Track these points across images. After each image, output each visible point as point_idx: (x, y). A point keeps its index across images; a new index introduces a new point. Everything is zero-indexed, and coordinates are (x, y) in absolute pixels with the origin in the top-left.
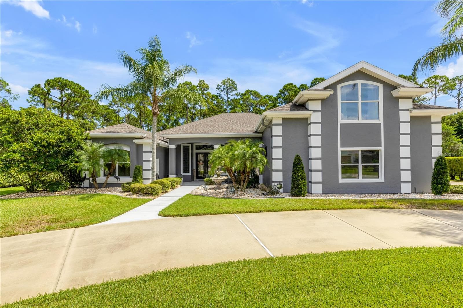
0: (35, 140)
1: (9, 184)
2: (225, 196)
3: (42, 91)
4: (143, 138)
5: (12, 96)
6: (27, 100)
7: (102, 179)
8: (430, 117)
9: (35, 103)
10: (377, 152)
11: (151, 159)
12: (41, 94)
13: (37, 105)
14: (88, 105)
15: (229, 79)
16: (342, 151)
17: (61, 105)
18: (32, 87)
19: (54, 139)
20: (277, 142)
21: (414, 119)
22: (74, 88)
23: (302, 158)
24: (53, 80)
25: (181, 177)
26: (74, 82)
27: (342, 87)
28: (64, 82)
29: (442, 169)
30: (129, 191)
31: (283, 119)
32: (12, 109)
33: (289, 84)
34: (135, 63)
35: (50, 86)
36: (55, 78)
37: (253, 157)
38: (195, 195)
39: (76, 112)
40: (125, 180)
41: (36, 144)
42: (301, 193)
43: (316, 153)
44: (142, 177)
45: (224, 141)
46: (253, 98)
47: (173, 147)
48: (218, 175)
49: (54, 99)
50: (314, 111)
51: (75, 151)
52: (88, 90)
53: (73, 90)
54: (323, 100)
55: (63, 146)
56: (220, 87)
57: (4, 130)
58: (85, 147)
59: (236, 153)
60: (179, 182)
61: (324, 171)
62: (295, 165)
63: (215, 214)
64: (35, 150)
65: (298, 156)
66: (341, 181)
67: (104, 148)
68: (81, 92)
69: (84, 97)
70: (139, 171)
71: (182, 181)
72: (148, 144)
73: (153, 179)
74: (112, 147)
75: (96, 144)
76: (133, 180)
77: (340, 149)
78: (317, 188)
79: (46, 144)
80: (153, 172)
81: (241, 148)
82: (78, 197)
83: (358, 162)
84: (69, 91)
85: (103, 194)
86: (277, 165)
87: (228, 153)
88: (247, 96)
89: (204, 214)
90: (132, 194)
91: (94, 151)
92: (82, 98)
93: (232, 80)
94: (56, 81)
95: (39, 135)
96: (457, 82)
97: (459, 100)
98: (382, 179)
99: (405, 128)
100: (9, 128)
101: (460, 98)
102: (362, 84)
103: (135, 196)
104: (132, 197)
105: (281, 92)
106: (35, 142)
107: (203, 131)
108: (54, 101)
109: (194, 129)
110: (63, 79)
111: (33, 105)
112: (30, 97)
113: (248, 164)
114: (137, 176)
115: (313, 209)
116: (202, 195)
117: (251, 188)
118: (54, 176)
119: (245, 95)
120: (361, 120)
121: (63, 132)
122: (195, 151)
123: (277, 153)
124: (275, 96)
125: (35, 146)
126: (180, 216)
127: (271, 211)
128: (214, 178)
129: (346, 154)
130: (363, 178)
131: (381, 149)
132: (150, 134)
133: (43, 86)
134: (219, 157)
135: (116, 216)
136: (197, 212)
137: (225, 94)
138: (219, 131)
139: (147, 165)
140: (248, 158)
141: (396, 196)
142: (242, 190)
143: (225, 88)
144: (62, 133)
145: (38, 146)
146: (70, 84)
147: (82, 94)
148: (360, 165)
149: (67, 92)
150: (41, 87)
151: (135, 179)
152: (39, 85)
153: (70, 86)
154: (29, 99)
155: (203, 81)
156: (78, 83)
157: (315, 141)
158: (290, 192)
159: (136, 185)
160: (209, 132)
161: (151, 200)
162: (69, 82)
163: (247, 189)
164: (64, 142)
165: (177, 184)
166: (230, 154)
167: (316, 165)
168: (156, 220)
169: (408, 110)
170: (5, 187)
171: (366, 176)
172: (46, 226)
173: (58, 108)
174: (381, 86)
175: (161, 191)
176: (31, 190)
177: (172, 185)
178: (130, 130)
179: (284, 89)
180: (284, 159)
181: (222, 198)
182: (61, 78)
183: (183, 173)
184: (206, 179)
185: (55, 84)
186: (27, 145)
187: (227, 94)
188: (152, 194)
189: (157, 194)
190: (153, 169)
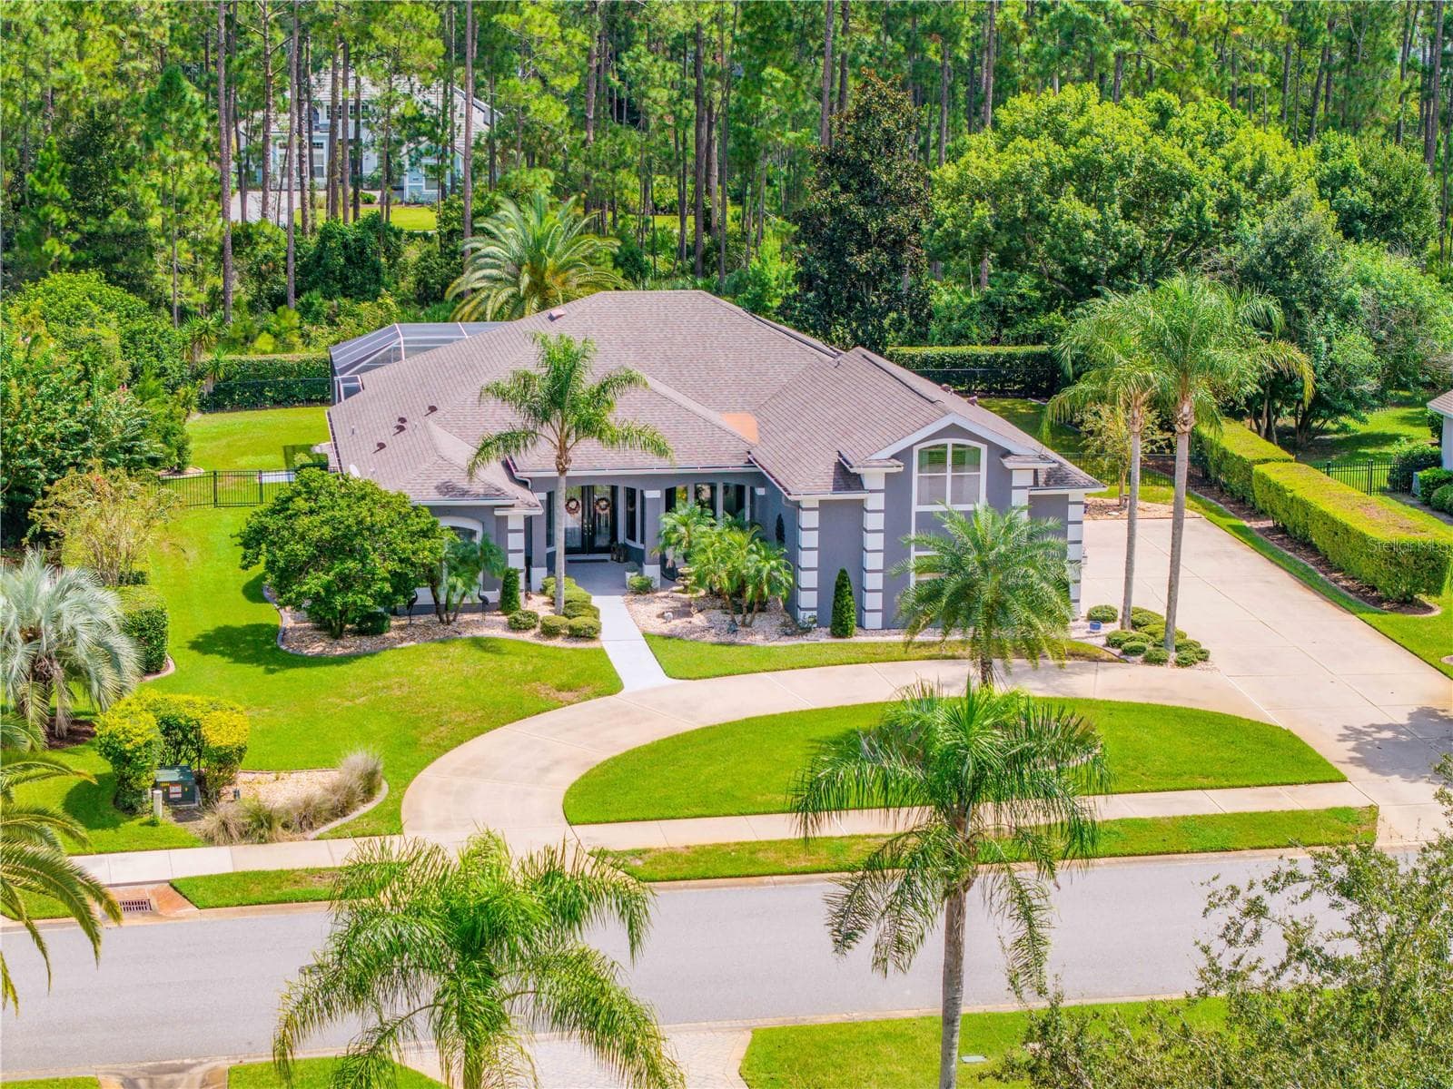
2: (722, 639)
4: (512, 506)
8: (1067, 496)
16: (917, 558)
20: (809, 539)
21: (1036, 503)
23: (851, 575)
27: (920, 451)
31: (822, 502)
42: (847, 632)
43: (874, 561)
47: (540, 497)
50: (873, 491)
54: (888, 476)
61: (886, 590)
62: (838, 587)
63: (739, 674)
72: (517, 515)
76: (502, 598)
77: (914, 554)
78: (874, 620)
86: (809, 579)
102: (954, 445)
115: (857, 663)
120: (950, 506)
123: (809, 559)
126: (700, 678)
127: (805, 667)
157: (874, 541)
158: (830, 623)
161: (603, 650)
167: (874, 581)
169: (1025, 488)
174: (984, 448)
180: (821, 569)
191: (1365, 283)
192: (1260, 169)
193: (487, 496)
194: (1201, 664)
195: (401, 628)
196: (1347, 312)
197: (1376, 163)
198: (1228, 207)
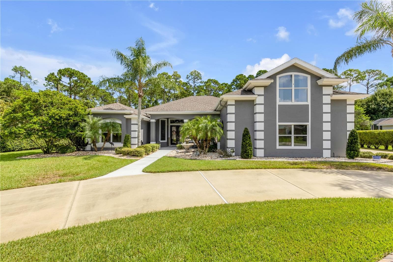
0: (50, 115)
1: (30, 147)
2: (192, 158)
3: (55, 78)
4: (131, 114)
5: (32, 81)
6: (44, 85)
7: (100, 144)
8: (345, 100)
9: (50, 87)
10: (306, 126)
11: (137, 130)
12: (55, 80)
13: (51, 88)
14: (90, 89)
15: (196, 71)
16: (279, 125)
17: (70, 88)
18: (48, 75)
19: (64, 114)
20: (231, 118)
21: (333, 102)
22: (80, 76)
23: (250, 130)
24: (64, 70)
25: (159, 144)
26: (80, 71)
27: (279, 77)
28: (72, 71)
29: (355, 139)
30: (121, 154)
31: (236, 101)
32: (33, 91)
33: (240, 75)
34: (125, 58)
35: (62, 74)
36: (65, 68)
37: (213, 129)
38: (170, 157)
39: (81, 94)
40: (118, 145)
41: (50, 118)
42: (249, 157)
43: (260, 126)
44: (130, 143)
45: (191, 117)
46: (214, 85)
47: (153, 121)
48: (187, 142)
49: (64, 84)
50: (259, 95)
51: (80, 123)
52: (90, 77)
53: (79, 77)
54: (265, 87)
55: (71, 119)
56: (189, 76)
57: (26, 107)
58: (88, 120)
59: (200, 126)
60: (158, 147)
61: (265, 140)
62: (244, 136)
63: (185, 171)
64: (50, 122)
65: (246, 129)
66: (278, 147)
67: (102, 121)
68: (85, 79)
69: (87, 83)
70: (128, 139)
71: (160, 146)
72: (134, 118)
73: (138, 144)
74: (108, 121)
75: (96, 118)
76: (123, 145)
77: (278, 124)
78: (260, 153)
79: (58, 118)
80: (138, 140)
81: (204, 122)
82: (82, 157)
83: (291, 134)
84: (76, 78)
85: (101, 156)
86: (231, 135)
87: (194, 126)
88: (209, 83)
89: (176, 171)
90: (123, 156)
91: (94, 123)
92: (85, 83)
93: (197, 72)
94: (66, 70)
95: (53, 111)
96: (366, 74)
97: (368, 88)
98: (309, 147)
99: (327, 108)
100: (31, 105)
101: (369, 86)
102: (295, 75)
103: (125, 157)
104: (122, 158)
105: (234, 81)
106: (51, 116)
107: (176, 109)
108: (65, 85)
109: (169, 108)
110: (71, 69)
111: (48, 88)
112: (46, 83)
113: (209, 134)
114: (127, 142)
115: (257, 168)
116: (175, 157)
117: (211, 152)
118: (64, 142)
119: (207, 82)
120: (294, 102)
121: (71, 109)
122: (170, 124)
123: (231, 126)
124: (229, 83)
125: (51, 119)
126: (158, 172)
127: (226, 169)
128: (184, 144)
129: (282, 128)
130: (295, 145)
131: (309, 124)
132: (137, 111)
133: (56, 74)
134: (188, 129)
135: (111, 172)
136: (171, 169)
137: (193, 82)
138: (188, 110)
139: (134, 134)
140: (209, 129)
141: (319, 159)
142: (204, 154)
143: (193, 77)
145: (52, 119)
146: (76, 73)
147: (85, 81)
148: (293, 136)
149: (74, 79)
150: (55, 75)
151: (125, 145)
152: (53, 73)
153: (77, 74)
154: (46, 84)
155: (177, 72)
156: (82, 72)
157: (260, 118)
158: (240, 155)
159: (126, 149)
160: (181, 110)
161: (137, 160)
162: (76, 71)
163: (208, 153)
164: (72, 116)
165: (156, 148)
166: (196, 127)
167: (260, 135)
168: (140, 175)
169: (329, 95)
170: (27, 150)
171: (297, 144)
172: (58, 179)
173: (68, 91)
174: (309, 77)
175: (145, 154)
176: (47, 152)
177: (152, 149)
178: (121, 108)
179: (236, 79)
180: (236, 131)
181: (189, 159)
182: (69, 68)
183: (161, 140)
184: (178, 145)
185: (65, 73)
186: (44, 118)
187: (194, 82)
188: (137, 156)
189: (141, 156)
190: (138, 137)
193: (121, 110)
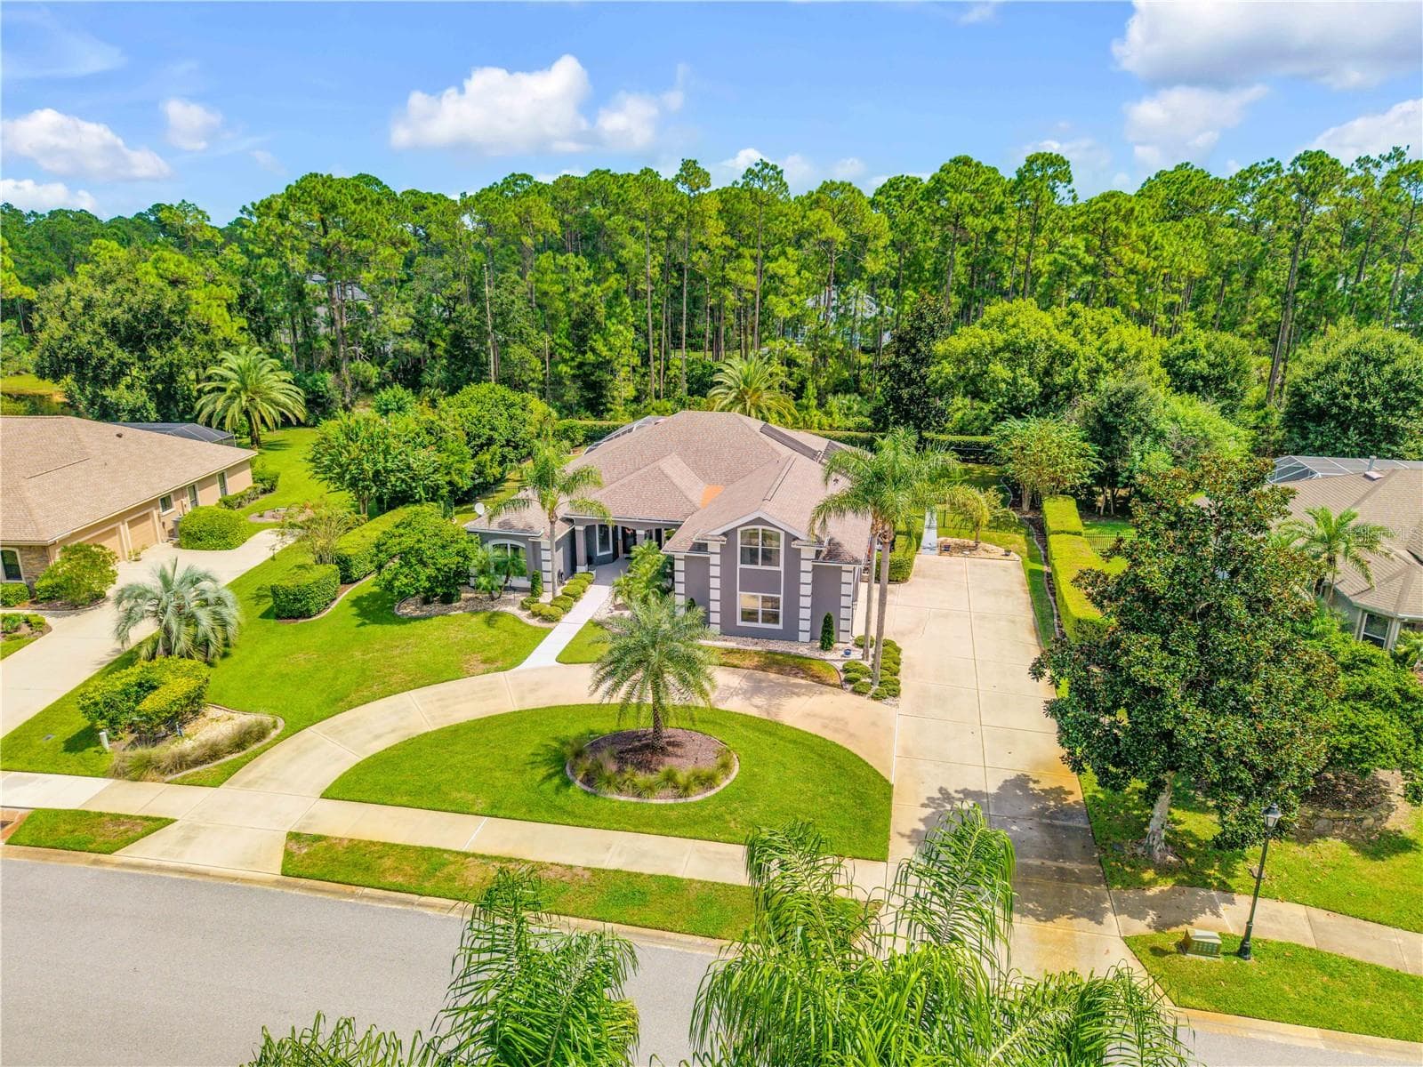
4: (540, 537)
10: (778, 598)
11: (551, 559)
20: (680, 577)
27: (741, 531)
30: (529, 609)
38: (596, 624)
43: (714, 594)
47: (580, 528)
50: (713, 553)
54: (722, 544)
65: (692, 599)
66: (740, 623)
70: (538, 579)
71: (596, 573)
72: (546, 542)
77: (739, 593)
82: (480, 617)
85: (504, 615)
90: (532, 617)
98: (781, 626)
99: (806, 578)
102: (764, 530)
103: (535, 622)
104: (532, 622)
116: (602, 626)
120: (759, 567)
123: (679, 588)
126: (570, 663)
130: (763, 622)
131: (781, 597)
144: (458, 554)
148: (760, 610)
157: (715, 583)
159: (536, 608)
161: (551, 630)
165: (588, 583)
167: (715, 606)
168: (553, 667)
169: (810, 560)
172: (483, 667)
174: (782, 534)
183: (600, 552)
188: (553, 620)
189: (558, 618)
191: (1174, 420)
192: (1121, 349)
193: (523, 531)
194: (890, 700)
195: (468, 600)
196: (1160, 437)
197: (1217, 346)
198: (1095, 372)
